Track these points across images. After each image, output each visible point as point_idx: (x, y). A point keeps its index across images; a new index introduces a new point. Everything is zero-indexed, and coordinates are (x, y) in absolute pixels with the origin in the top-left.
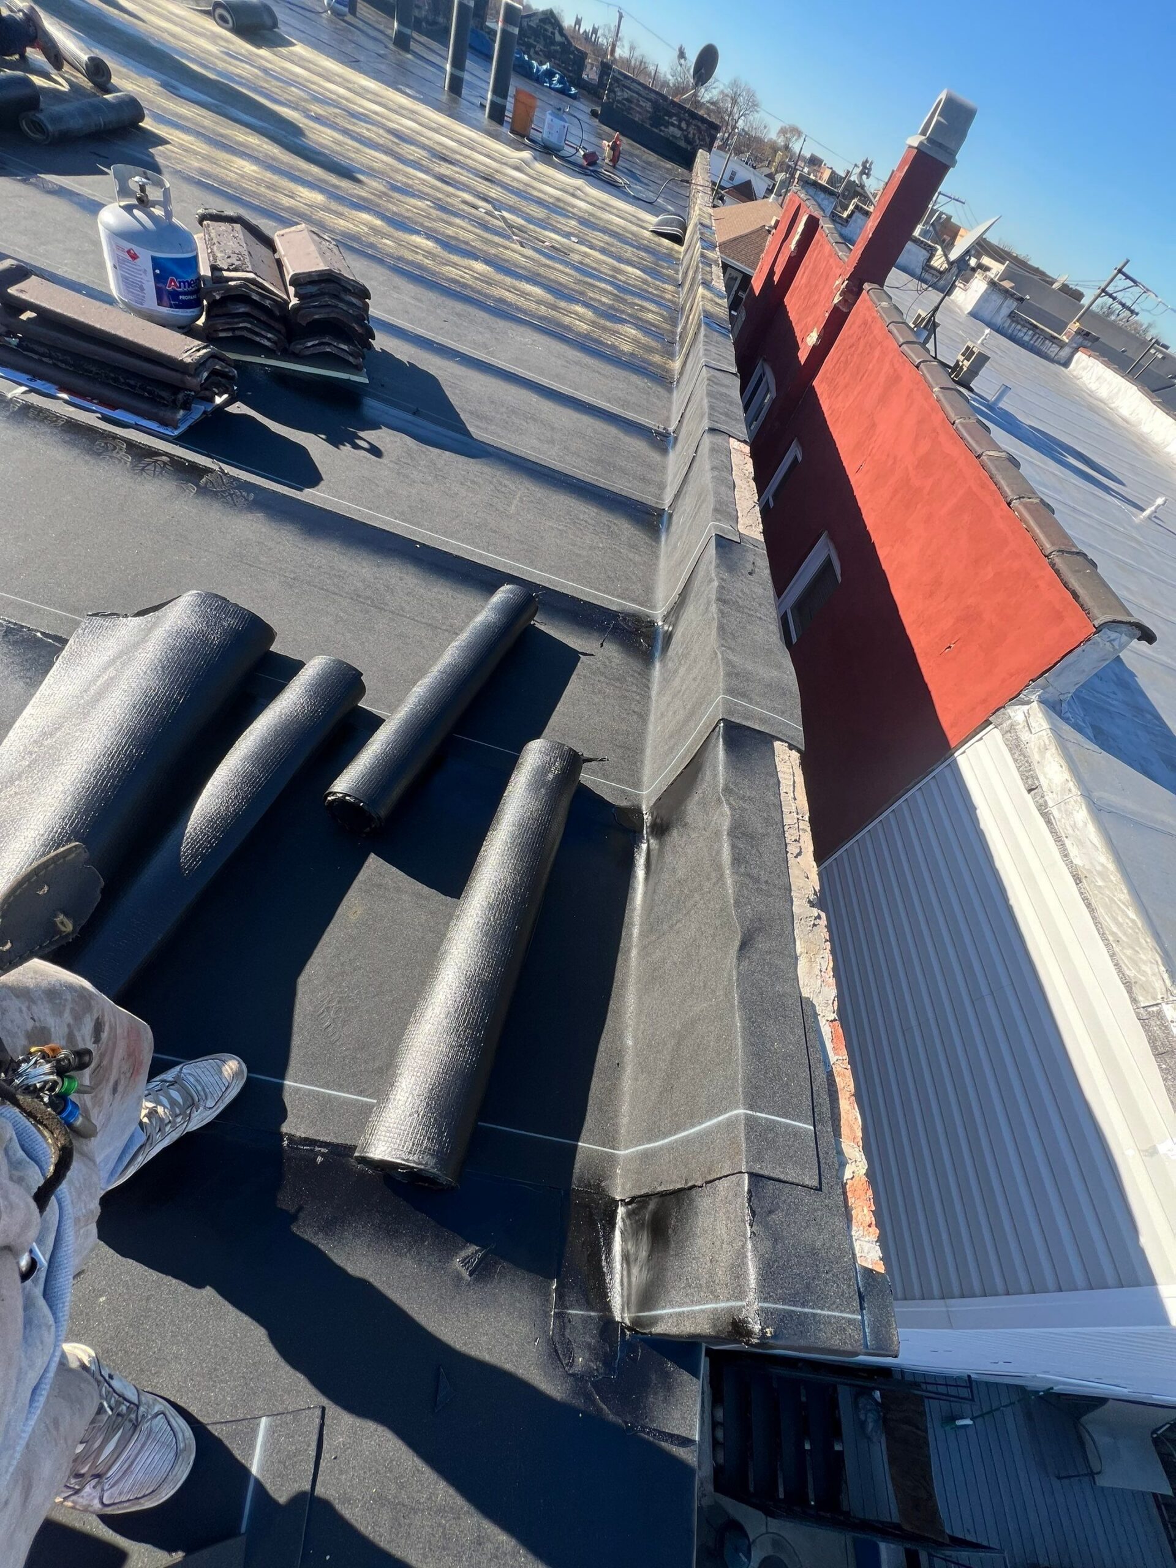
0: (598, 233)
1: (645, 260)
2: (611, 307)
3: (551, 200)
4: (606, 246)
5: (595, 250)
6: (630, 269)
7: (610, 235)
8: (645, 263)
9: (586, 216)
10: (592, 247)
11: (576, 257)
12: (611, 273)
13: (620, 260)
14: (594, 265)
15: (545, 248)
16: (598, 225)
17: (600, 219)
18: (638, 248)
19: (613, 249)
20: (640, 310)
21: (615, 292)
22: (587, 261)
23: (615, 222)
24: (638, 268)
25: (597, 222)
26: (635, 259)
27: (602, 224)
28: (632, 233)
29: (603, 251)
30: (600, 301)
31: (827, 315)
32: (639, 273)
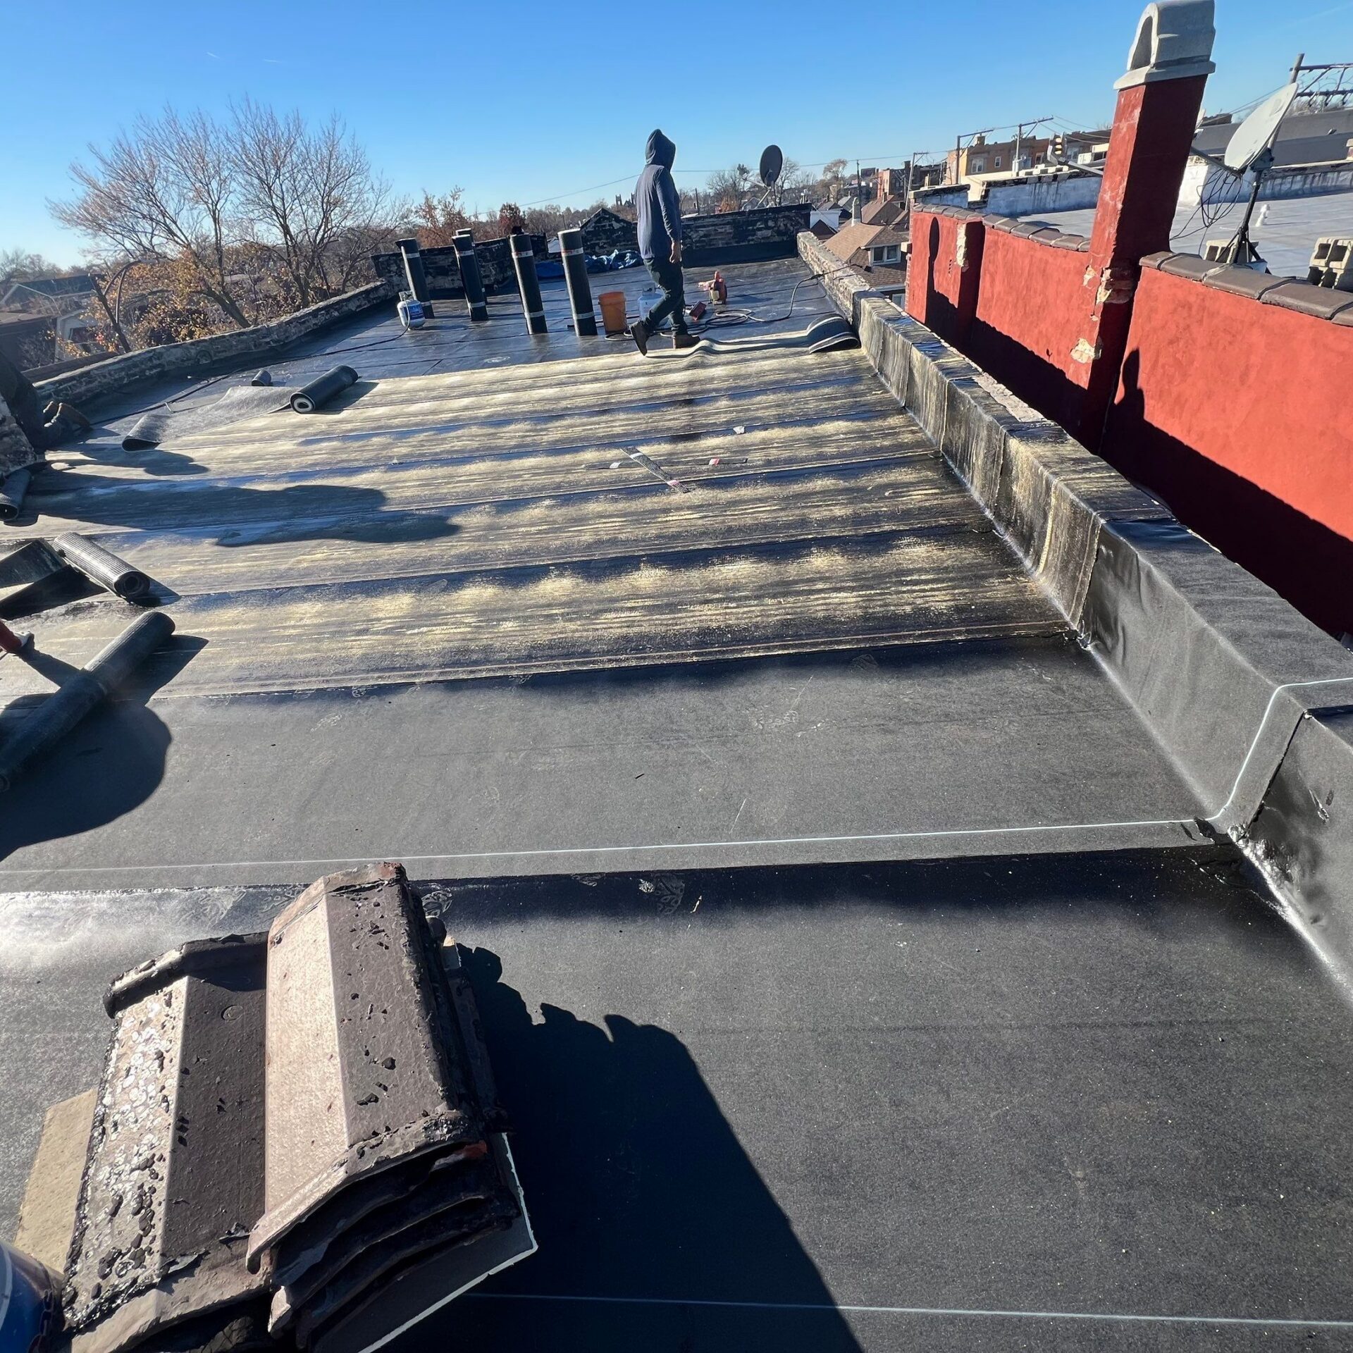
0: (759, 398)
1: (836, 398)
2: (857, 520)
3: (683, 390)
4: (780, 411)
5: (771, 426)
6: (830, 427)
7: (774, 391)
8: (838, 402)
9: (731, 383)
10: (765, 427)
11: (756, 457)
12: (812, 452)
13: (809, 421)
14: (786, 454)
15: (713, 471)
16: (751, 386)
17: (749, 376)
18: (815, 386)
19: (790, 410)
20: (896, 495)
21: (842, 484)
22: (774, 454)
23: (766, 368)
24: (838, 418)
25: (748, 382)
26: (824, 405)
27: (755, 381)
28: (796, 370)
29: (782, 422)
30: (833, 520)
31: (1096, 319)
32: (842, 425)
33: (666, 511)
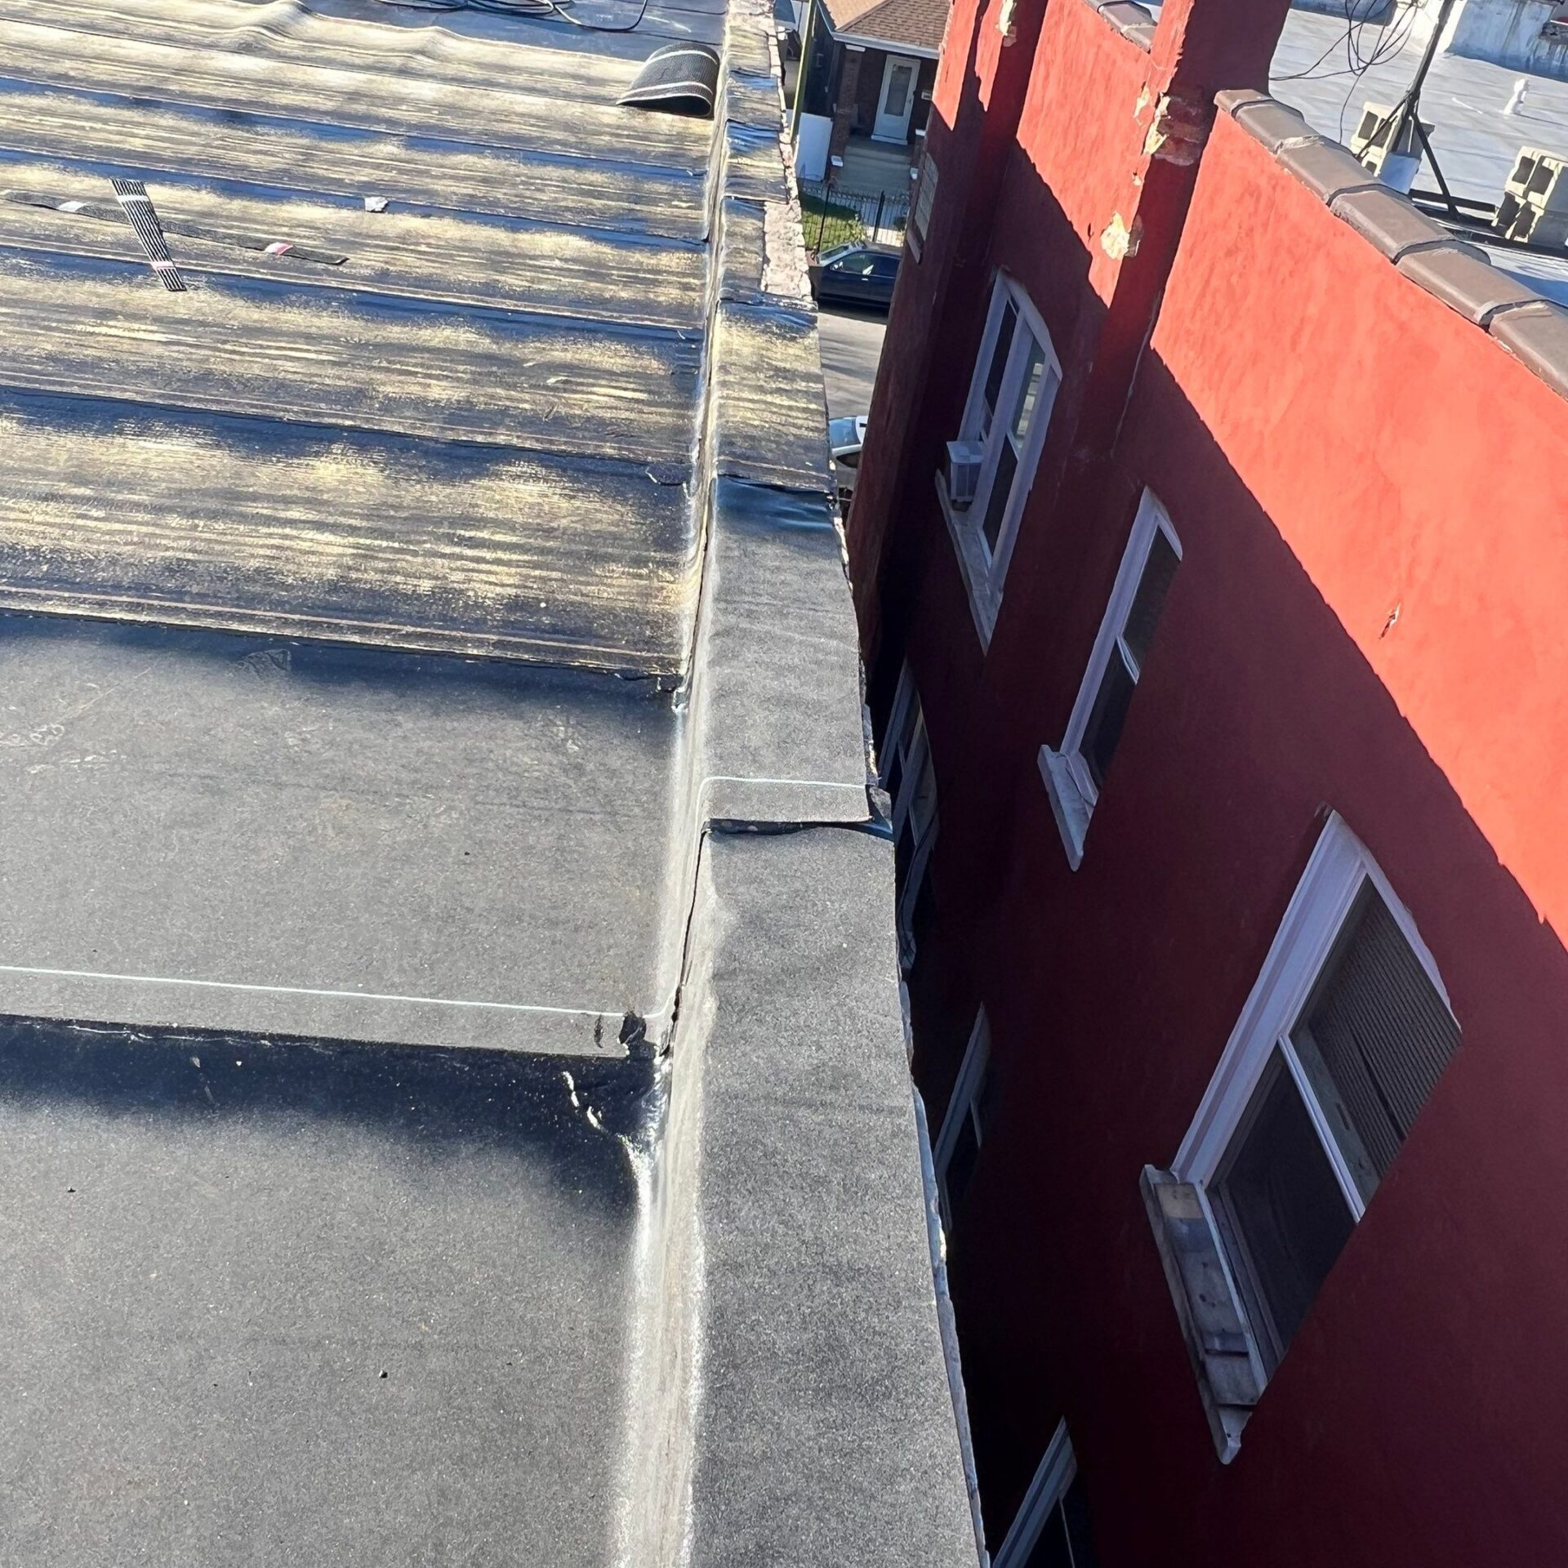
0: (462, 157)
1: (600, 196)
2: (461, 414)
3: (330, 105)
4: (482, 191)
5: (442, 212)
6: (547, 242)
7: (499, 152)
8: (598, 203)
9: (433, 118)
10: (426, 212)
11: (366, 261)
12: (480, 277)
13: (518, 222)
14: (425, 268)
15: (264, 265)
16: (465, 133)
17: (476, 113)
18: (580, 164)
19: (500, 194)
20: (567, 387)
21: (486, 344)
22: (408, 262)
23: (520, 109)
24: (576, 230)
25: (467, 124)
26: (571, 201)
27: (478, 125)
28: (568, 126)
29: (467, 212)
30: (419, 404)
31: (1139, 182)
32: (574, 244)
33: (104, 314)
